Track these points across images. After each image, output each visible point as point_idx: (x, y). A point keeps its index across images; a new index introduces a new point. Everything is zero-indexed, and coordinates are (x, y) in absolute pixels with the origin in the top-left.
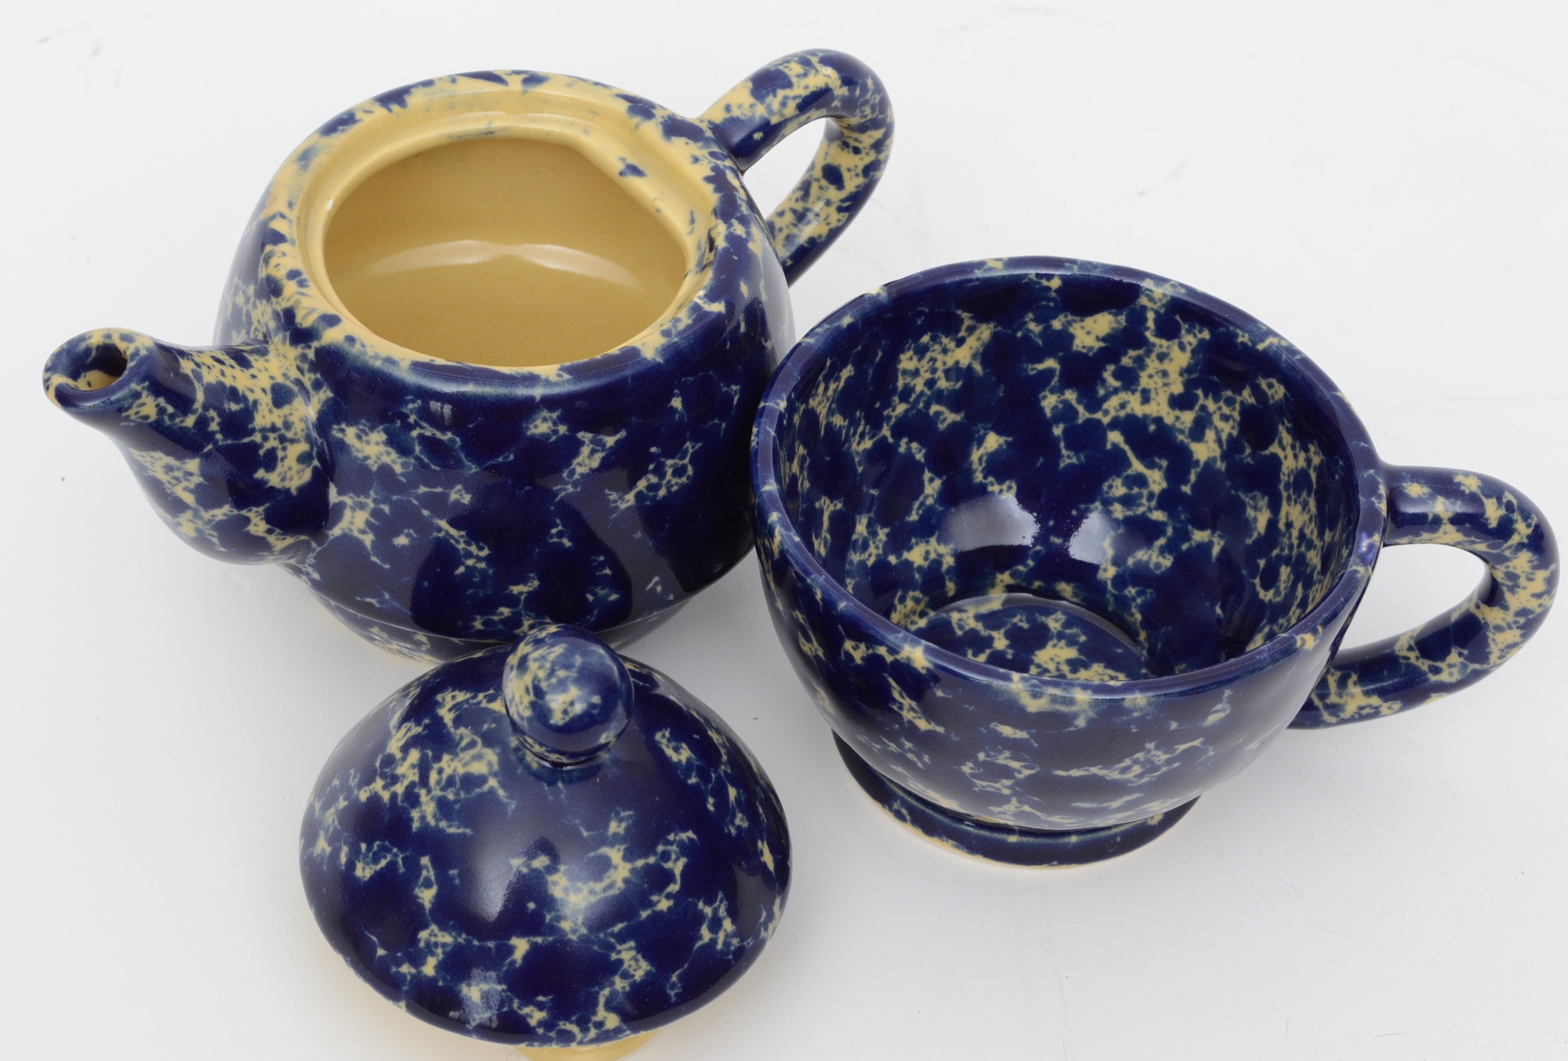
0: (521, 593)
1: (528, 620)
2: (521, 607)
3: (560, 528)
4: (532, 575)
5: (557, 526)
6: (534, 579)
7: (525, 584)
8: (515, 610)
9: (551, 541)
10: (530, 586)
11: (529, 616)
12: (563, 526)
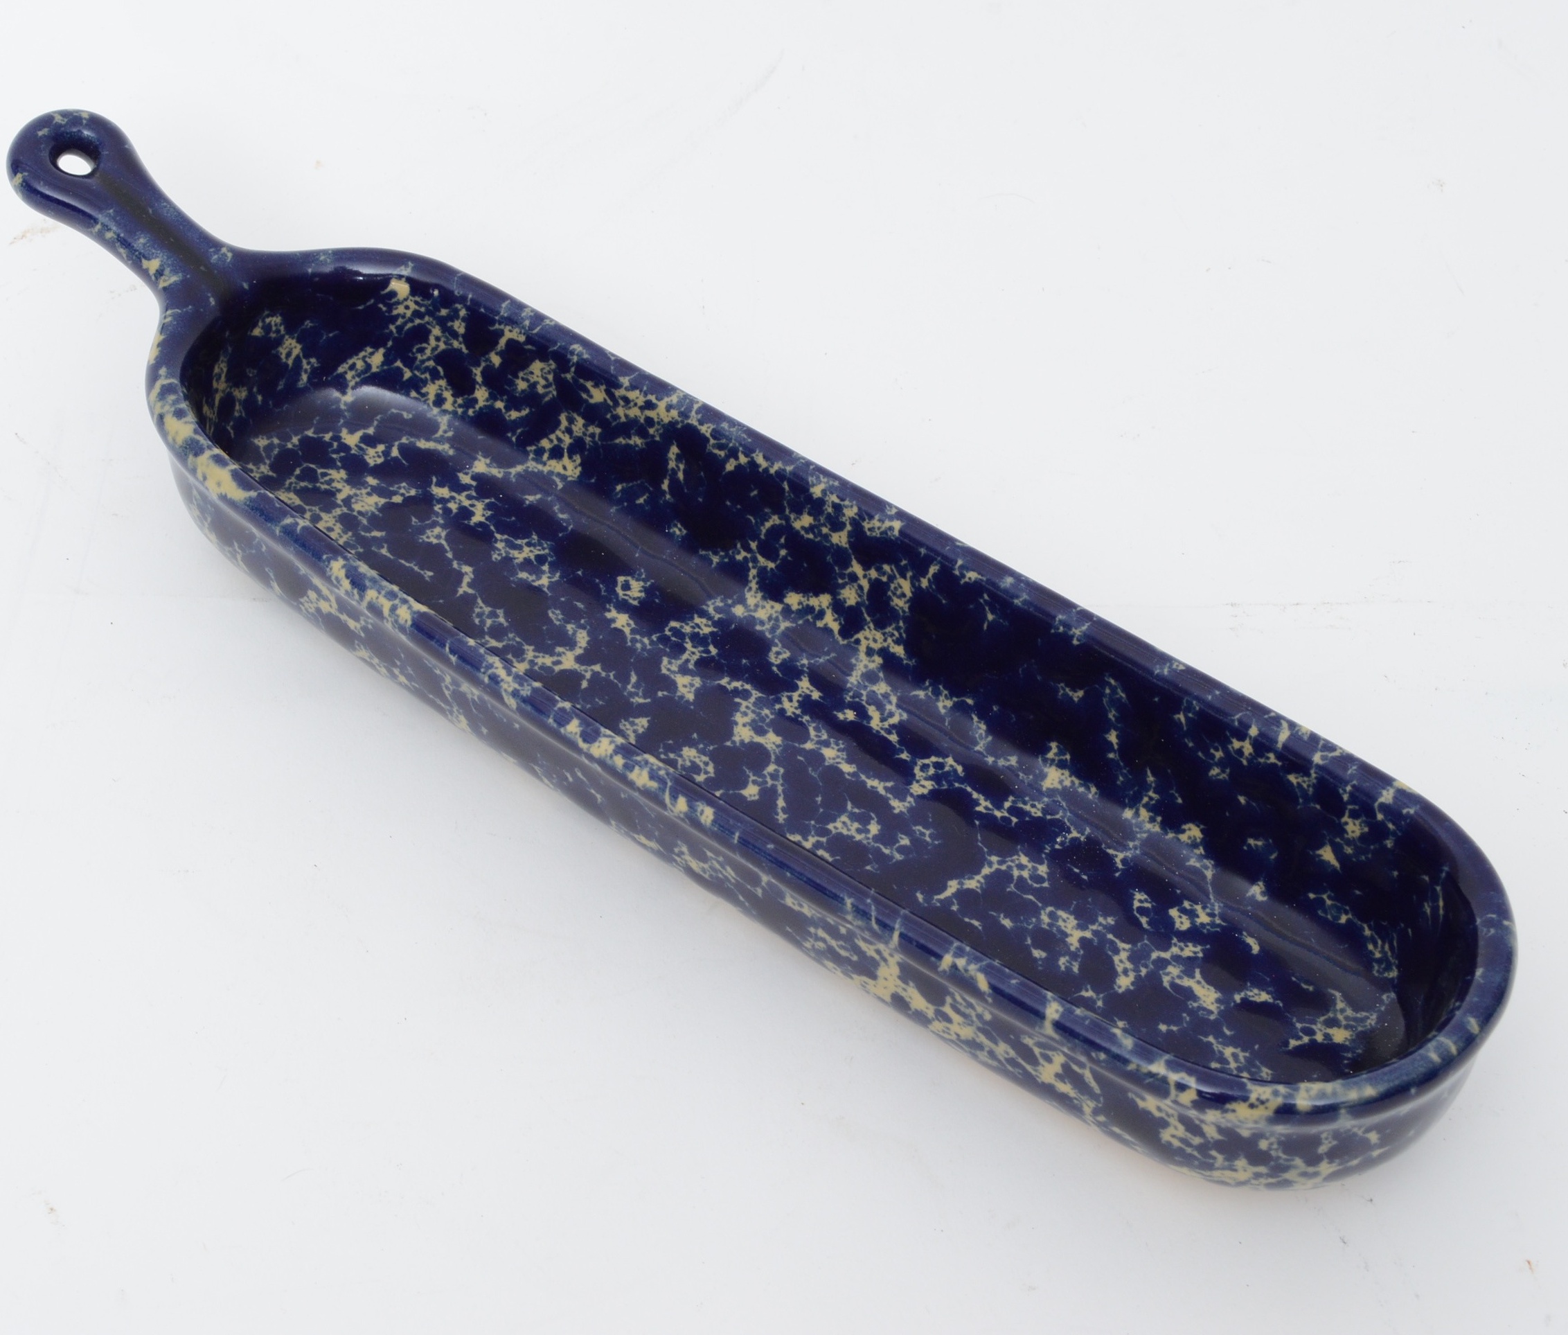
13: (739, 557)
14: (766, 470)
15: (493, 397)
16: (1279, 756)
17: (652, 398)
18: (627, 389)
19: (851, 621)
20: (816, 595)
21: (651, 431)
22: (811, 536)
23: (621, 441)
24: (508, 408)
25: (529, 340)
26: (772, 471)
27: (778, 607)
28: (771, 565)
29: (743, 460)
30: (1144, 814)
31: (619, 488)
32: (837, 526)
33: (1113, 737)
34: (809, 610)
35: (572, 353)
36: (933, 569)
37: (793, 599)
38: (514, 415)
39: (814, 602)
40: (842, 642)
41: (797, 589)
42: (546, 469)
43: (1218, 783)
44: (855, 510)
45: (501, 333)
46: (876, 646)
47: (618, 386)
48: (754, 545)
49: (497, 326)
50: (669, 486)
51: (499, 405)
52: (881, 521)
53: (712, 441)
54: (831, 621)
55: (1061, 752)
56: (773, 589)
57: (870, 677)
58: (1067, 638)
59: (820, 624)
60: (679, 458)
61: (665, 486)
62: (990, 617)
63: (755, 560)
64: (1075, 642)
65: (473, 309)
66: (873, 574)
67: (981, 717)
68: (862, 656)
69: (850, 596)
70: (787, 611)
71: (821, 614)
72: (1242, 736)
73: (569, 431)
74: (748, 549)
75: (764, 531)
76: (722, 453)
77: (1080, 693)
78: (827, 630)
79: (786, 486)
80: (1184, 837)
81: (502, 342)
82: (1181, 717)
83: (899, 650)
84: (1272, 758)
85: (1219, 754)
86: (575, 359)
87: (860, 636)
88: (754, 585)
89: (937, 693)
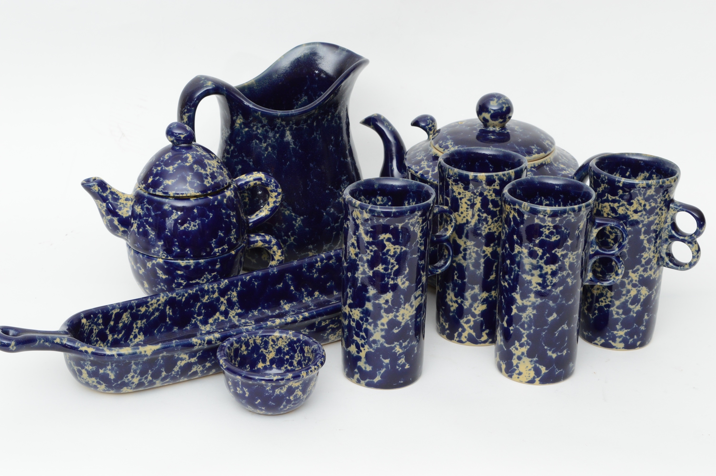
13: (193, 322)
14: (193, 293)
15: (113, 335)
16: (326, 259)
17: (158, 298)
18: (151, 301)
19: (226, 314)
20: (215, 315)
21: (160, 308)
22: (209, 301)
23: (152, 317)
24: (118, 336)
25: (121, 309)
26: (194, 292)
27: (209, 325)
28: (202, 317)
29: (186, 295)
30: (306, 299)
31: (155, 331)
32: (214, 292)
33: (292, 288)
34: (216, 319)
35: (133, 304)
36: (239, 284)
37: (211, 321)
38: (120, 336)
39: (215, 317)
40: (227, 320)
41: (210, 318)
42: (136, 343)
43: (317, 277)
44: (216, 285)
45: (113, 313)
46: (234, 315)
47: (148, 302)
48: (195, 316)
49: (111, 312)
50: (169, 319)
51: (116, 336)
52: (223, 282)
53: (177, 297)
54: (222, 318)
55: (283, 301)
56: (205, 322)
57: (239, 321)
58: (274, 273)
59: (220, 321)
60: (169, 309)
61: (168, 320)
62: (256, 284)
63: (197, 319)
64: (276, 273)
65: (103, 313)
66: (226, 297)
67: (264, 309)
68: (233, 319)
69: (223, 308)
70: (211, 324)
71: (219, 318)
72: (317, 262)
73: (137, 327)
74: (194, 318)
75: (196, 310)
76: (181, 298)
77: (282, 284)
78: (222, 321)
79: (199, 293)
80: (316, 296)
81: (113, 316)
82: (304, 269)
83: (239, 311)
84: (325, 261)
85: (314, 271)
86: (135, 304)
87: (230, 315)
88: (200, 325)
89: (253, 312)
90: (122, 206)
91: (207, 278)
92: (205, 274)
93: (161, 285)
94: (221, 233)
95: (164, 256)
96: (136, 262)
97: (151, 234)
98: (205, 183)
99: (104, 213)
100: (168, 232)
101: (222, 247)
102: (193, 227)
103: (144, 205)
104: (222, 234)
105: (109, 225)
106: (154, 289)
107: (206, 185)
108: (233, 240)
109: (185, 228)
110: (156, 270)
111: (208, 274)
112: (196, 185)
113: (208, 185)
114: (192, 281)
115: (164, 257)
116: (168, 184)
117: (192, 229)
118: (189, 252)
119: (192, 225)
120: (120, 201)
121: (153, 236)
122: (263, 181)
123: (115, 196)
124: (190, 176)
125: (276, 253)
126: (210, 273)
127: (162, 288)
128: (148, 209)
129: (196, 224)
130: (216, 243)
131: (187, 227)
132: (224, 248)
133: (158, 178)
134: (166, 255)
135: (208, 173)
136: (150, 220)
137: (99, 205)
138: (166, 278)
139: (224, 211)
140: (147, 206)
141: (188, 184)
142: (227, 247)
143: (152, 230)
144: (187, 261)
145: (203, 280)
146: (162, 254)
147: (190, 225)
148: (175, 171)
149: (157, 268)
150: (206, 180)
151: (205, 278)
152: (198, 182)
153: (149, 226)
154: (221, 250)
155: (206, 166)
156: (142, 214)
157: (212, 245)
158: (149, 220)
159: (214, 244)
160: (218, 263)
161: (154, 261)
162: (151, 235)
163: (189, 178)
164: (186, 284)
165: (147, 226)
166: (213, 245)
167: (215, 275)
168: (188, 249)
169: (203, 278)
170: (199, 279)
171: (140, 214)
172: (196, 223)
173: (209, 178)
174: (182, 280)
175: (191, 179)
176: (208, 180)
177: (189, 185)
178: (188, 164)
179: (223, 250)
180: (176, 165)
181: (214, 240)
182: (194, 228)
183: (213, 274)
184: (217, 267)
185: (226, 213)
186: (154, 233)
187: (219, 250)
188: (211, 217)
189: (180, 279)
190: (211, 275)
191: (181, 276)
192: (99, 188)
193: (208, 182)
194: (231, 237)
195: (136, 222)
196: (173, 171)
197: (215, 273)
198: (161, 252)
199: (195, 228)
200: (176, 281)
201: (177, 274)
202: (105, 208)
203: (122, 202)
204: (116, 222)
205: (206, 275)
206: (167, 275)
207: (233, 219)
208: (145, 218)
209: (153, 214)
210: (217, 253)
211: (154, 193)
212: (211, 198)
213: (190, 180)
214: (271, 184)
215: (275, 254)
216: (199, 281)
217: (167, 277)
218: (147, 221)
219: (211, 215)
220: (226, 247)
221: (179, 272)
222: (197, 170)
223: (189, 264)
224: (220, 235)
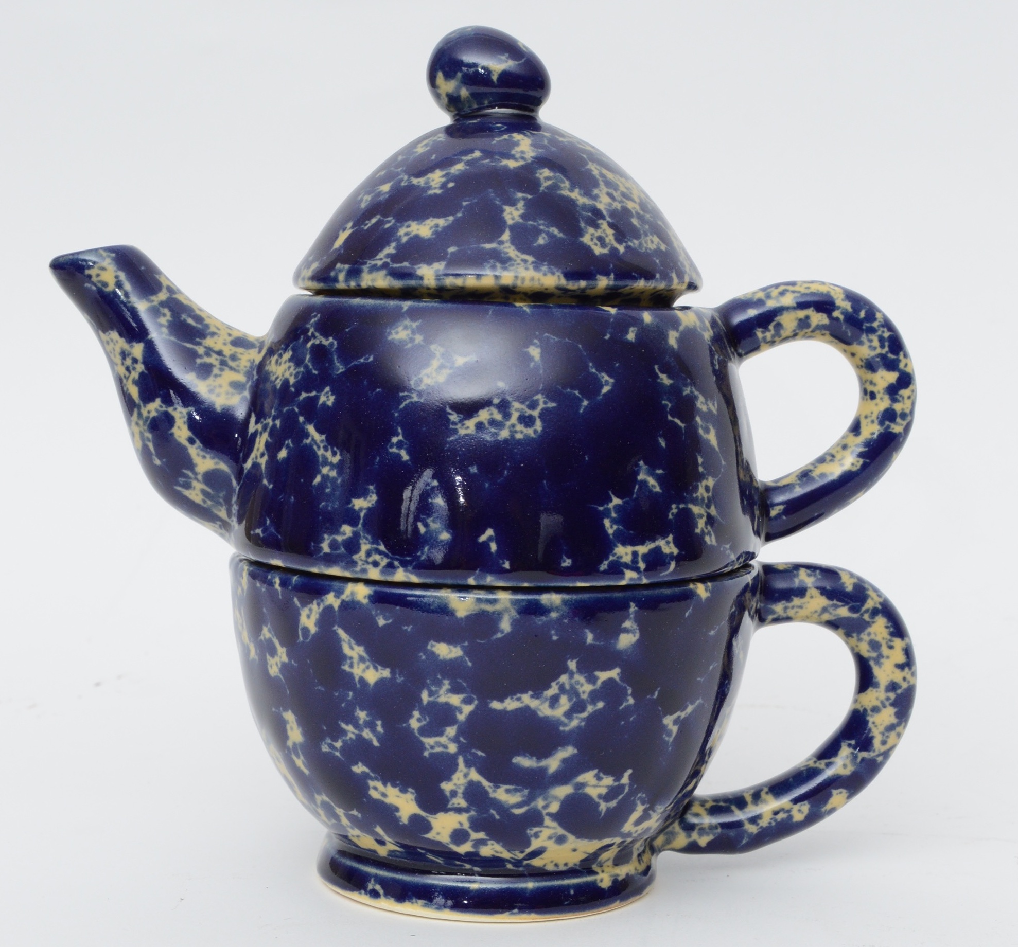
0: (361, 509)
1: (365, 544)
2: (360, 526)
3: (400, 437)
4: (371, 487)
5: (398, 435)
6: (373, 493)
7: (365, 498)
8: (355, 529)
9: (391, 450)
10: (369, 501)
11: (367, 539)
12: (403, 436)
90: (213, 360)
91: (573, 692)
92: (565, 670)
93: (354, 722)
94: (651, 473)
95: (375, 564)
96: (256, 622)
97: (326, 462)
98: (586, 239)
99: (134, 391)
100: (400, 445)
101: (652, 546)
102: (519, 427)
103: (308, 339)
104: (651, 481)
105: (151, 446)
106: (325, 748)
107: (588, 250)
108: (701, 523)
109: (480, 426)
110: (336, 643)
111: (581, 669)
112: (541, 241)
113: (598, 250)
114: (501, 700)
115: (374, 574)
116: (417, 237)
117: (513, 432)
118: (493, 547)
119: (515, 416)
120: (209, 342)
121: (333, 474)
122: (836, 314)
123: (190, 321)
124: (521, 204)
125: (885, 650)
126: (588, 668)
127: (359, 738)
128: (320, 353)
129: (536, 413)
130: (626, 517)
131: (492, 422)
132: (658, 550)
133: (374, 221)
134: (384, 562)
135: (601, 206)
136: (327, 398)
137: (118, 359)
138: (381, 682)
139: (665, 380)
140: (320, 340)
141: (506, 236)
142: (675, 551)
143: (332, 442)
144: (483, 595)
145: (554, 701)
146: (369, 554)
147: (507, 415)
148: (451, 185)
149: (341, 633)
150: (591, 230)
151: (562, 688)
152: (555, 231)
153: (319, 430)
154: (645, 557)
155: (596, 185)
156: (292, 381)
157: (607, 522)
158: (323, 399)
159: (614, 521)
160: (627, 624)
161: (331, 599)
162: (325, 470)
163: (512, 214)
164: (472, 715)
165: (311, 429)
166: (610, 527)
167: (611, 680)
168: (490, 532)
169: (553, 690)
170: (537, 696)
171: (286, 383)
172: (533, 406)
173: (604, 225)
174: (455, 690)
175: (522, 216)
176: (599, 233)
177: (513, 241)
178: (512, 164)
179: (656, 561)
180: (459, 167)
181: (616, 501)
182: (523, 432)
183: (603, 676)
184: (626, 641)
185: (675, 391)
186: (336, 459)
187: (635, 554)
188: (605, 389)
189: (446, 685)
190: (592, 679)
191: (450, 669)
192: (122, 276)
193: (601, 239)
194: (696, 510)
195: (265, 428)
196: (444, 186)
197: (614, 674)
198: (365, 547)
199: (530, 432)
200: (425, 697)
201: (433, 656)
202: (140, 367)
203: (217, 348)
204: (181, 432)
205: (571, 675)
206: (385, 666)
207: (707, 431)
208: (304, 395)
209: (340, 368)
210: (627, 566)
211: (353, 284)
212: (613, 311)
213: (518, 219)
214: (872, 330)
215: (880, 656)
216: (534, 704)
217: (386, 673)
218: (311, 409)
219: (607, 383)
220: (667, 546)
221: (444, 651)
222: (555, 187)
223: (489, 608)
224: (644, 483)
